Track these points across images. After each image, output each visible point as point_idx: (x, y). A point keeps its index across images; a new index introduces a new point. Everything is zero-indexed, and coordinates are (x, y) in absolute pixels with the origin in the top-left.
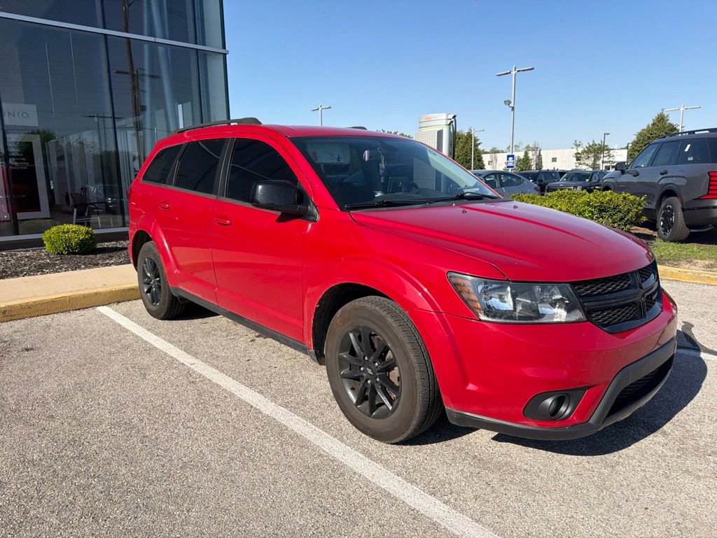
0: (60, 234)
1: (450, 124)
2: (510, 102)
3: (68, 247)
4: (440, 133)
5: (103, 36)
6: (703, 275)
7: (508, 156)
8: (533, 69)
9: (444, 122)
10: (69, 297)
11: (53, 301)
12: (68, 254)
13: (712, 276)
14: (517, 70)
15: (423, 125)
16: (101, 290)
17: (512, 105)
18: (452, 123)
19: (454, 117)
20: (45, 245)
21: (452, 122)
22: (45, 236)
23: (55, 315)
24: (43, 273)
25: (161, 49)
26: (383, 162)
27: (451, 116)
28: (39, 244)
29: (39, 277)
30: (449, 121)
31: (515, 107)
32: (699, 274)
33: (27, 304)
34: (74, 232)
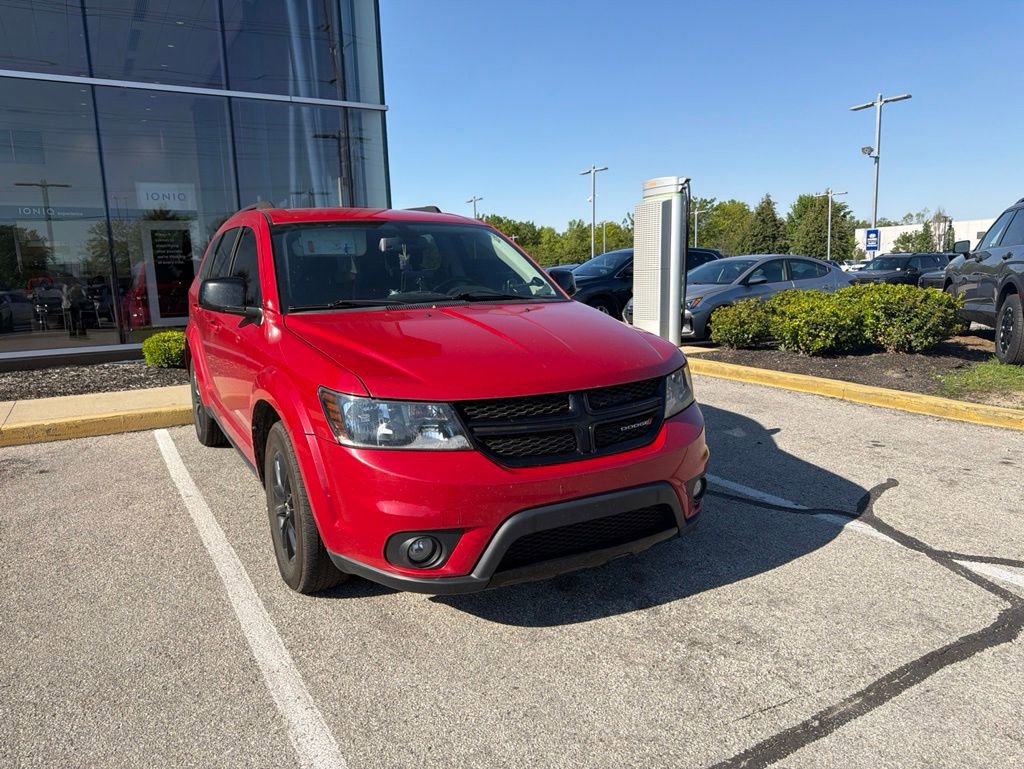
0: (160, 343)
1: (681, 192)
2: (872, 150)
3: (168, 359)
4: (667, 206)
5: (226, 99)
6: (1001, 414)
7: (869, 233)
8: (909, 97)
9: (674, 189)
10: (124, 416)
11: (104, 421)
12: (168, 368)
13: (1015, 417)
14: (884, 100)
15: (648, 193)
16: (163, 410)
17: (875, 154)
18: (684, 190)
19: (687, 181)
20: (144, 357)
21: (685, 188)
22: (149, 345)
23: (105, 437)
24: (128, 388)
25: (304, 110)
26: (405, 253)
27: (682, 181)
28: (138, 355)
29: (122, 393)
30: (680, 187)
31: (880, 156)
32: (995, 412)
33: (74, 423)
34: (176, 341)
